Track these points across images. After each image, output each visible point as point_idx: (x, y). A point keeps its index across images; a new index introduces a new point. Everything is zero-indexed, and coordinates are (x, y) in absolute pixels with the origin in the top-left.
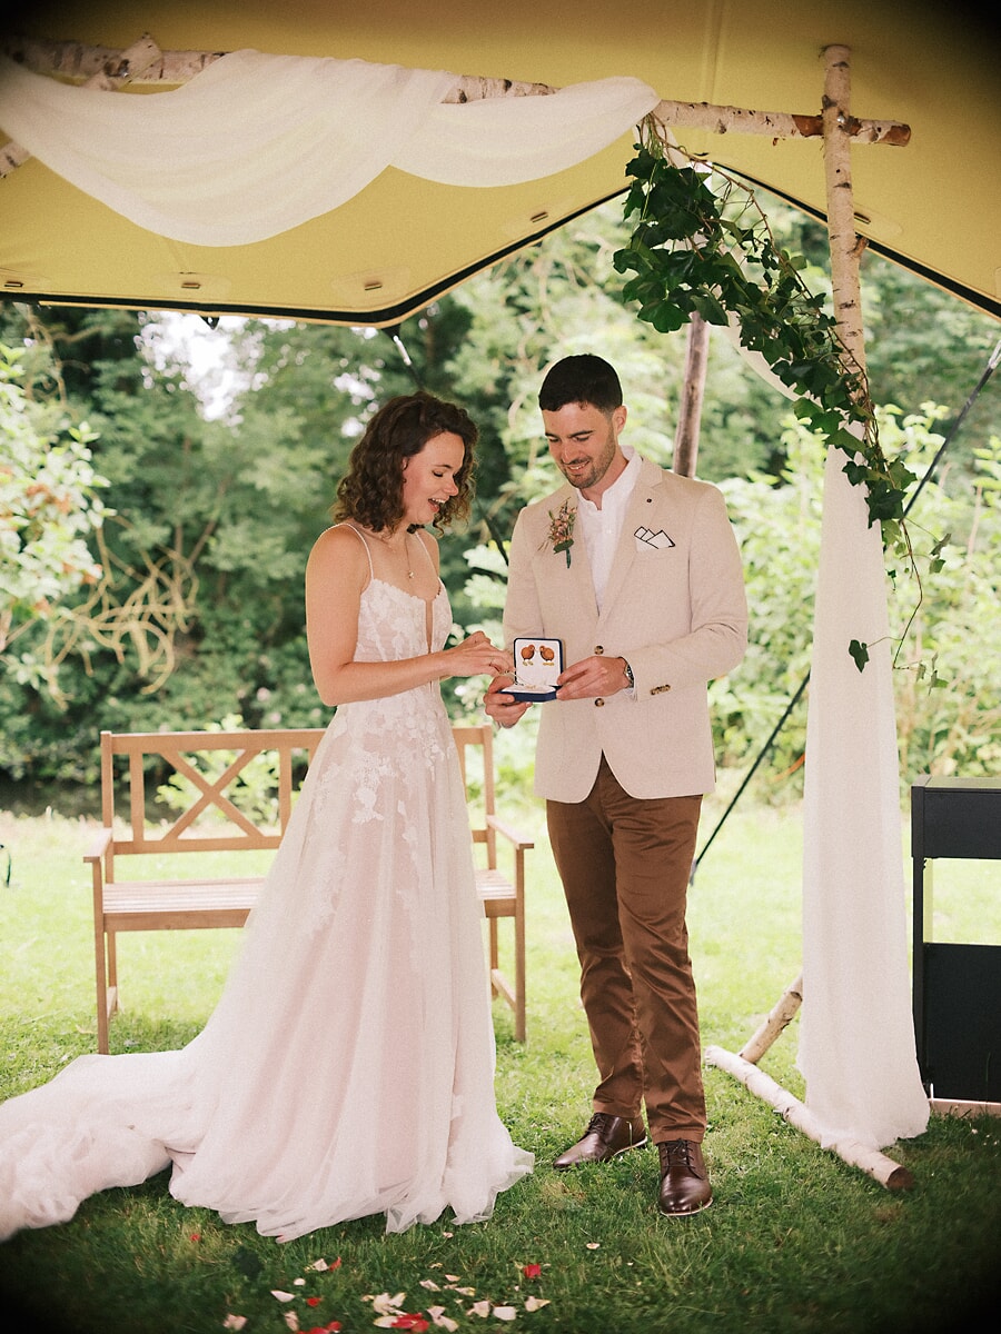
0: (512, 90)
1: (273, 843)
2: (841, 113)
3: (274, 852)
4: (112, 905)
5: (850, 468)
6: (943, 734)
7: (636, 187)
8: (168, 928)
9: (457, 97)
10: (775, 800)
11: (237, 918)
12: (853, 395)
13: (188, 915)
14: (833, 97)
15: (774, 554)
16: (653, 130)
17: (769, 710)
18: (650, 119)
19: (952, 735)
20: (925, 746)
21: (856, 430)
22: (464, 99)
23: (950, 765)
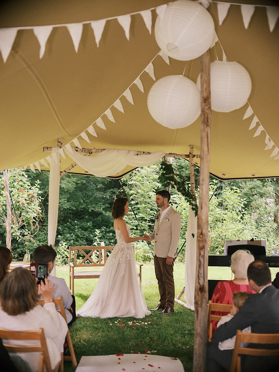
0: (144, 154)
1: (103, 265)
2: (192, 155)
3: (103, 267)
4: (75, 275)
5: (192, 208)
6: (217, 247)
7: (162, 167)
8: (84, 278)
9: (137, 154)
10: (183, 261)
11: (97, 277)
12: (193, 197)
13: (87, 276)
14: (191, 152)
15: (183, 210)
16: (164, 158)
17: (182, 242)
18: (164, 157)
19: (219, 248)
20: (214, 250)
21: (194, 202)
22: (137, 155)
23: (219, 253)
